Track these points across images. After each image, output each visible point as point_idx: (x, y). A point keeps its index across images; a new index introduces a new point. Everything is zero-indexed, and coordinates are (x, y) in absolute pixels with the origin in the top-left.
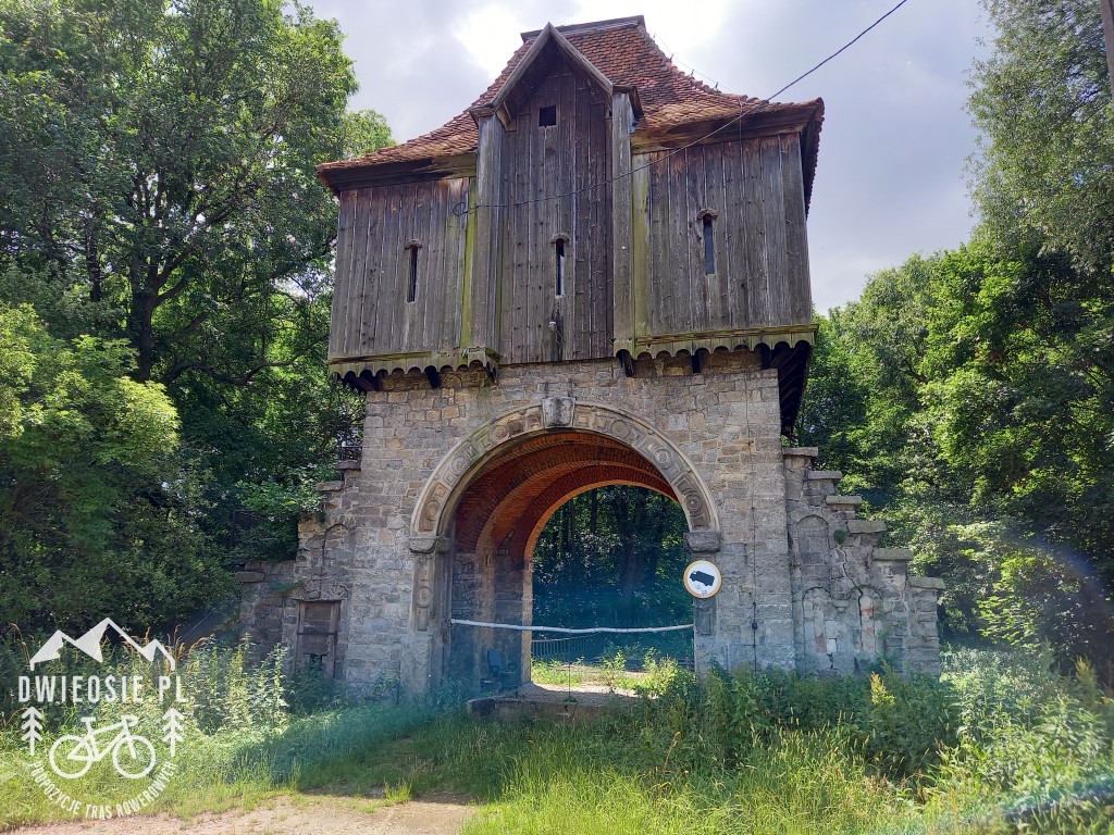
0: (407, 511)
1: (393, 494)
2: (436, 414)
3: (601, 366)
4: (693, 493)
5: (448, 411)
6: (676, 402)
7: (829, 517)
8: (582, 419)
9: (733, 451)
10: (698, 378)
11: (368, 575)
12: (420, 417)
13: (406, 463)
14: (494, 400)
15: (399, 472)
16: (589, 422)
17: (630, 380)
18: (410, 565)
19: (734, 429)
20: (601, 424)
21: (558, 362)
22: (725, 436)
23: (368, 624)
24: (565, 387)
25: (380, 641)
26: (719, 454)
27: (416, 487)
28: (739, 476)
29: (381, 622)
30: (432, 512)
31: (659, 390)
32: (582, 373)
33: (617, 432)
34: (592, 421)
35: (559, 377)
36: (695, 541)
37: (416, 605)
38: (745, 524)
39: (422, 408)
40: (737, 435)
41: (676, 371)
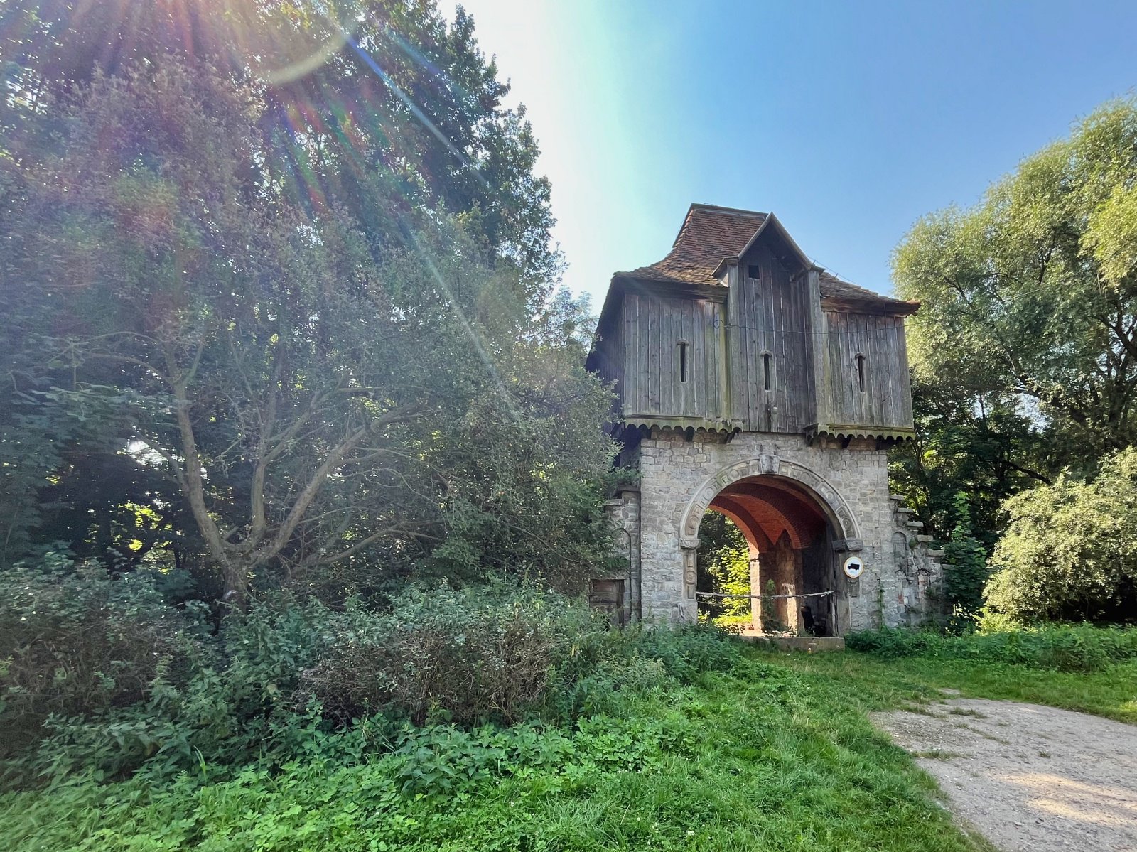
0: (676, 521)
1: (665, 509)
2: (691, 459)
3: (791, 438)
4: (846, 518)
5: (699, 457)
6: (836, 464)
7: (906, 533)
8: (783, 470)
9: (865, 495)
10: (846, 451)
11: (652, 563)
12: (680, 460)
13: (672, 490)
14: (729, 453)
15: (667, 496)
16: (788, 472)
17: (810, 449)
18: (679, 557)
19: (866, 482)
20: (795, 474)
21: (768, 433)
22: (861, 486)
23: (654, 595)
24: (773, 449)
25: (664, 605)
26: (858, 496)
27: (681, 505)
28: (868, 509)
29: (663, 594)
30: (693, 522)
31: (826, 457)
32: (780, 441)
33: (805, 480)
34: (790, 471)
35: (767, 442)
36: (851, 545)
37: (686, 582)
38: (872, 536)
39: (682, 455)
40: (867, 486)
41: (833, 446)
